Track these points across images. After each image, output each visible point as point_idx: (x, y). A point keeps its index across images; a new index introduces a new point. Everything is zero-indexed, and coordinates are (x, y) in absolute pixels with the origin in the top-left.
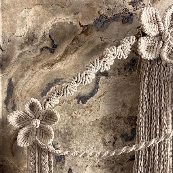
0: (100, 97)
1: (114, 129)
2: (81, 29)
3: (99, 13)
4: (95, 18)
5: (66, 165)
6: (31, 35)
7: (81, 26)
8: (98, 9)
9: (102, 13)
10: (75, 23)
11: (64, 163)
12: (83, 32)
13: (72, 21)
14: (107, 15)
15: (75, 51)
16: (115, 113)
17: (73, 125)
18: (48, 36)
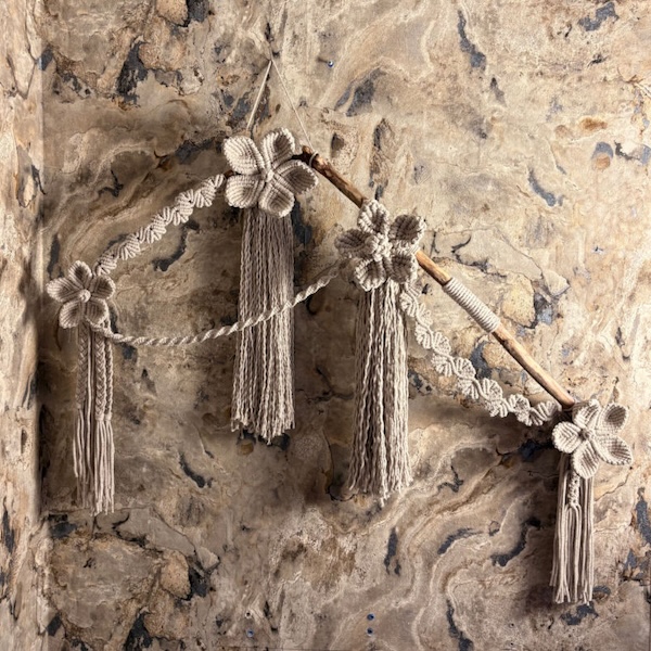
0: (188, 261)
1: (210, 310)
2: (157, 162)
3: (182, 137)
4: (177, 145)
5: (138, 365)
6: (85, 171)
7: (157, 157)
8: (181, 132)
9: (187, 137)
10: (148, 153)
11: (135, 361)
12: (160, 166)
13: (143, 149)
14: (194, 140)
15: (148, 194)
16: (212, 285)
17: (148, 303)
18: (109, 172)
